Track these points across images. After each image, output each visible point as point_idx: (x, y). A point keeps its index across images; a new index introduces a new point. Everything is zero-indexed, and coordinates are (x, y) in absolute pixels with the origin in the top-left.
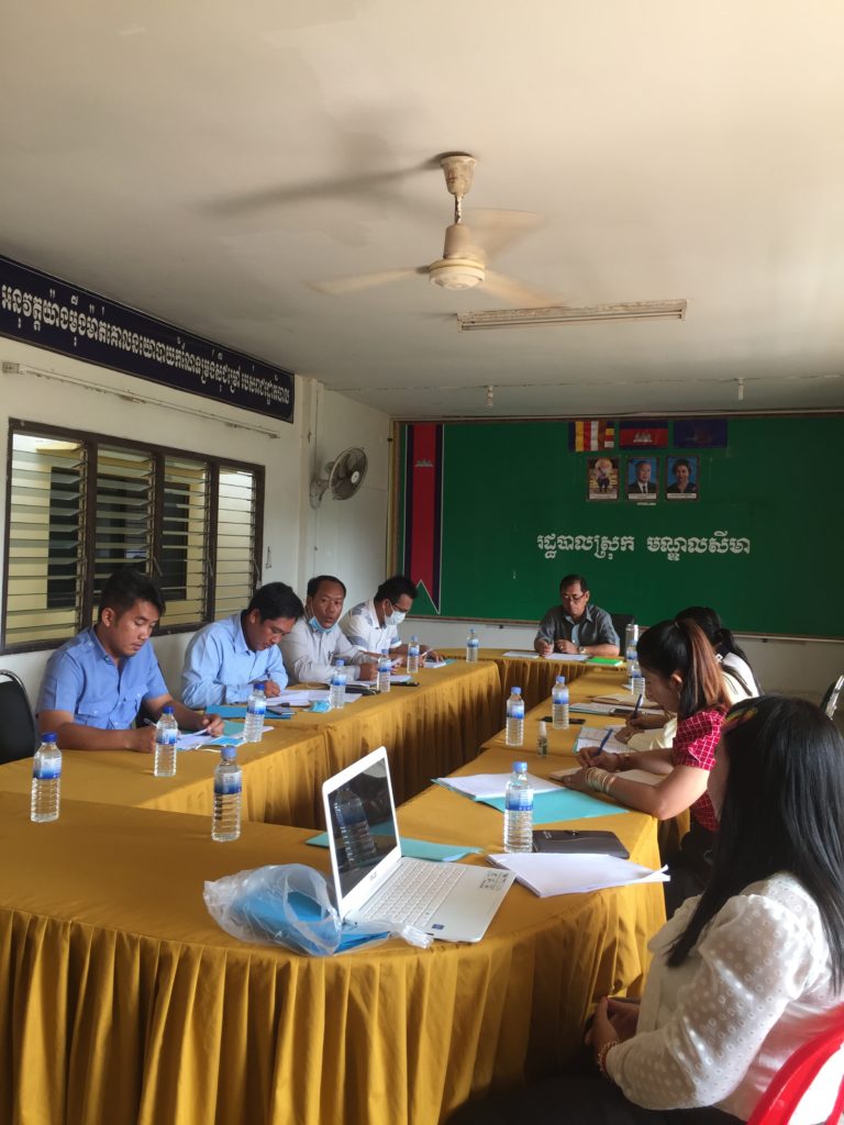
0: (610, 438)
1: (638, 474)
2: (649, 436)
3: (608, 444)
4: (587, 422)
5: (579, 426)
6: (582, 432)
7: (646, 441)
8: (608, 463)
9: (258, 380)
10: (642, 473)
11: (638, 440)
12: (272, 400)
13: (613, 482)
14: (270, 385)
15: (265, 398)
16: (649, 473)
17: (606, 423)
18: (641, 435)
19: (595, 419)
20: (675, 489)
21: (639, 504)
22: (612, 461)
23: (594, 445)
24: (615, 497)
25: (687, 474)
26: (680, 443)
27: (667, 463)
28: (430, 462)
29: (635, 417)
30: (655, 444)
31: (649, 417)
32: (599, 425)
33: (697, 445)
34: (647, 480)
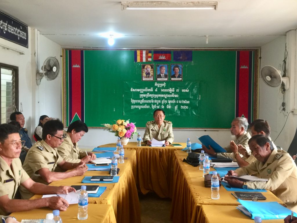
0: (150, 57)
1: (161, 71)
2: (165, 56)
3: (150, 59)
4: (141, 51)
5: (138, 53)
6: (139, 55)
7: (163, 58)
8: (149, 66)
9: (14, 28)
10: (162, 70)
11: (160, 58)
12: (20, 37)
13: (151, 74)
14: (19, 31)
15: (17, 36)
16: (165, 71)
17: (149, 51)
18: (161, 56)
19: (144, 50)
20: (174, 76)
22: (151, 66)
23: (144, 60)
24: (152, 79)
25: (178, 71)
26: (176, 59)
27: (171, 67)
28: (79, 65)
29: (159, 49)
30: (167, 59)
31: (165, 49)
32: (146, 52)
33: (182, 60)
34: (164, 73)
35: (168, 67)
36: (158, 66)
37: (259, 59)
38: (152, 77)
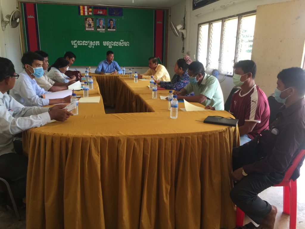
0: (91, 12)
1: (99, 23)
2: (102, 12)
3: (90, 13)
4: (84, 6)
5: (81, 7)
6: (82, 9)
7: (101, 13)
8: (91, 19)
10: (101, 23)
11: (99, 13)
13: (92, 25)
16: (102, 23)
17: (89, 7)
18: (99, 11)
19: (86, 5)
20: (110, 28)
21: (100, 32)
22: (92, 19)
23: (86, 13)
24: (93, 30)
25: (113, 24)
26: (111, 14)
27: (107, 20)
28: (33, 16)
29: (97, 6)
30: (104, 14)
31: (102, 6)
32: (87, 7)
33: (115, 15)
34: (102, 25)
35: (105, 20)
36: (97, 19)
37: (169, 17)
38: (93, 28)
